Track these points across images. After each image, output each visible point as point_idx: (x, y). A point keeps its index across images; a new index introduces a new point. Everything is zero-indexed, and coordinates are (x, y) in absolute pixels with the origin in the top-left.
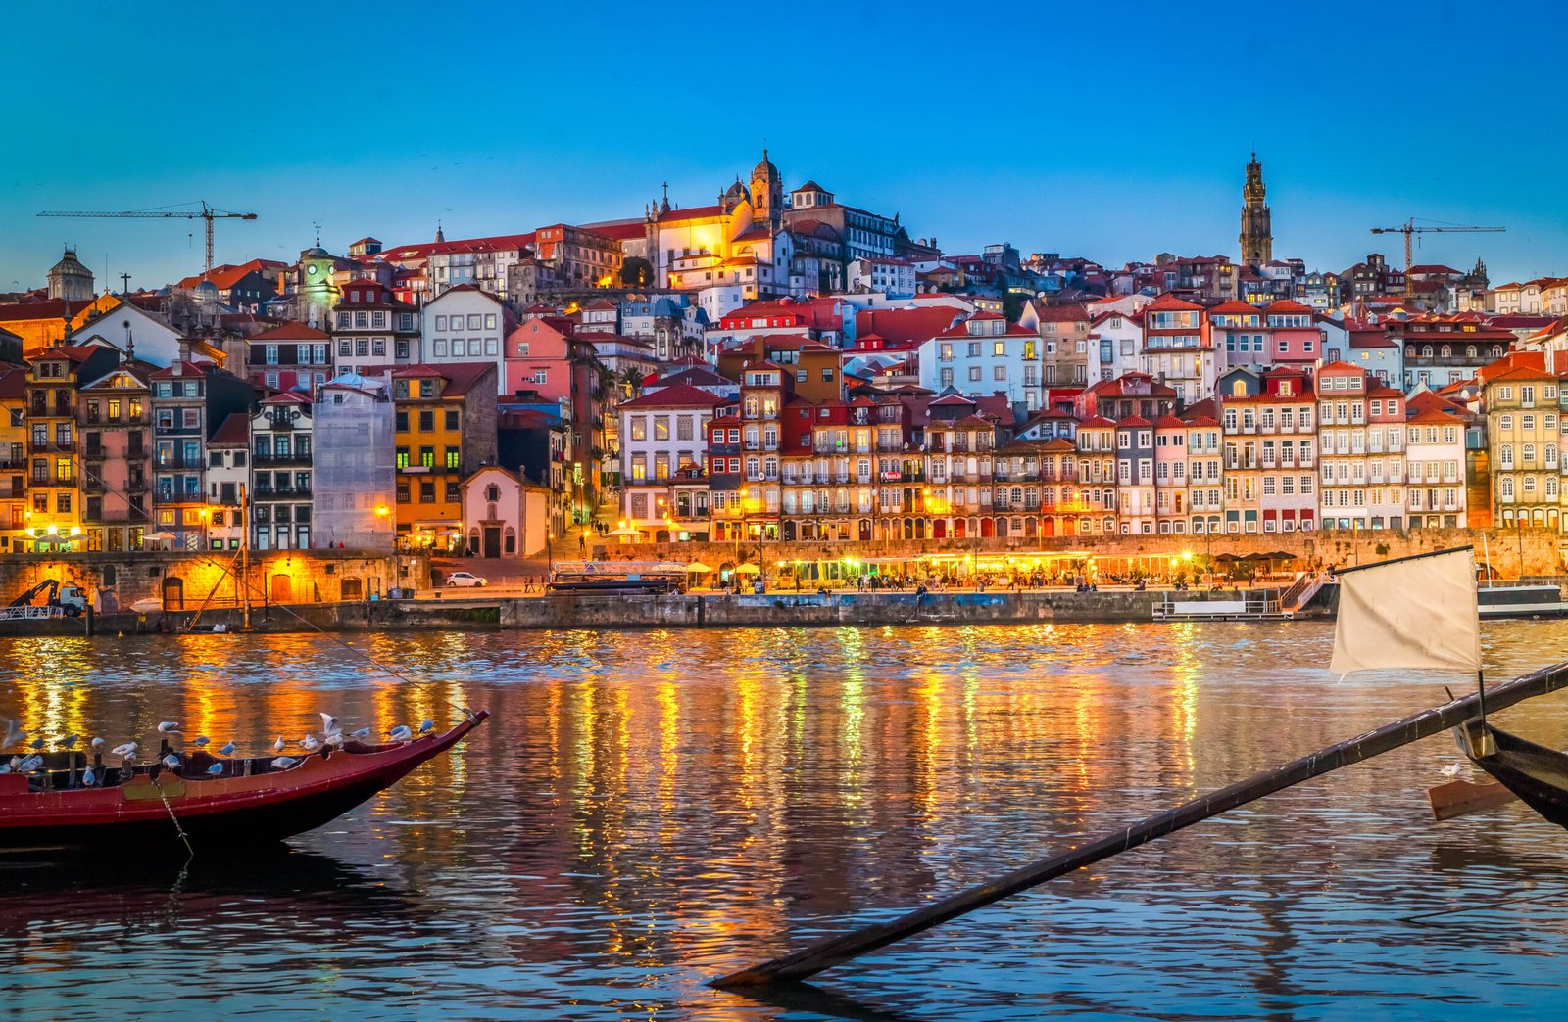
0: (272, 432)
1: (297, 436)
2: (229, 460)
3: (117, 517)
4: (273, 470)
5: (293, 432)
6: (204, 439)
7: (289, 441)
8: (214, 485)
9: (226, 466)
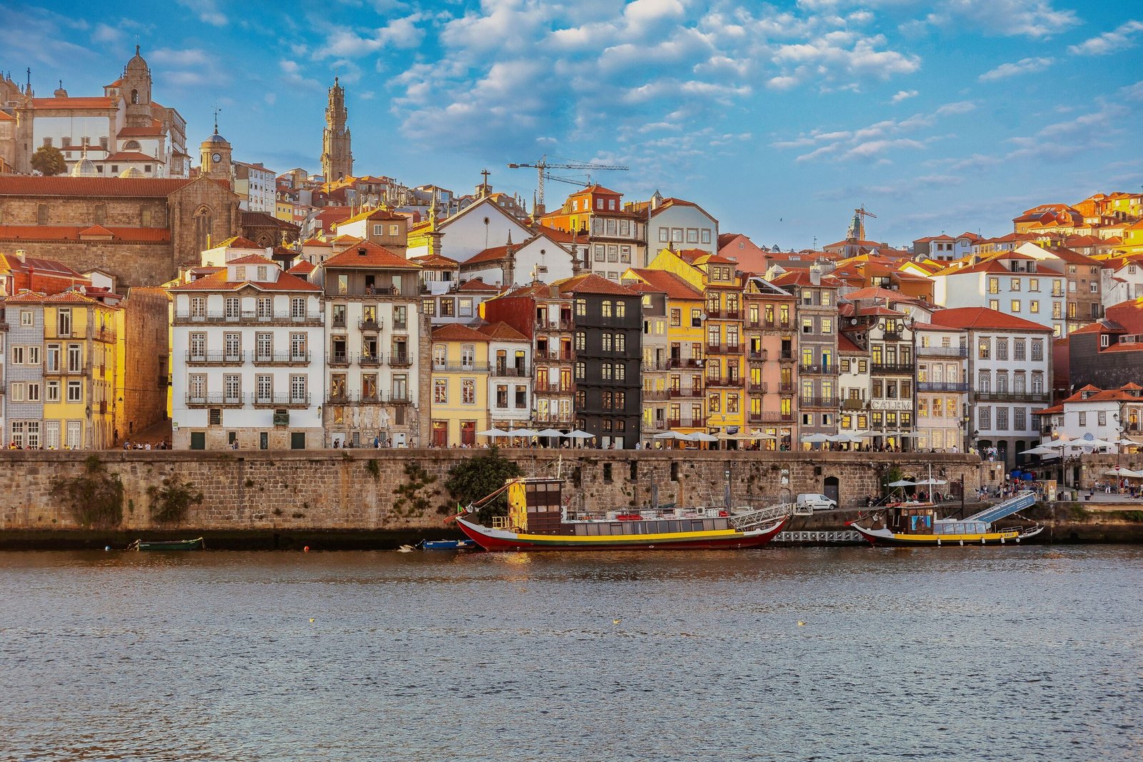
0: (884, 342)
1: (902, 346)
2: (854, 367)
3: (772, 419)
4: (884, 377)
5: (899, 343)
6: (836, 346)
7: (895, 352)
8: (843, 390)
9: (853, 373)
